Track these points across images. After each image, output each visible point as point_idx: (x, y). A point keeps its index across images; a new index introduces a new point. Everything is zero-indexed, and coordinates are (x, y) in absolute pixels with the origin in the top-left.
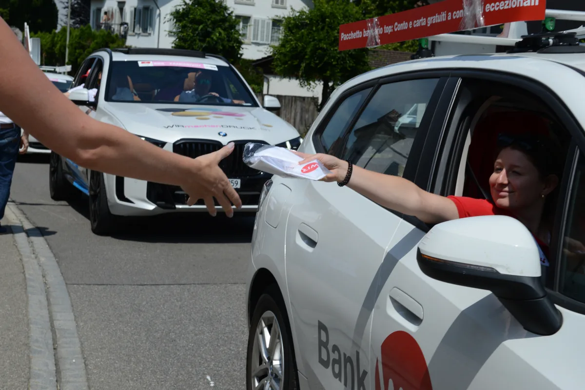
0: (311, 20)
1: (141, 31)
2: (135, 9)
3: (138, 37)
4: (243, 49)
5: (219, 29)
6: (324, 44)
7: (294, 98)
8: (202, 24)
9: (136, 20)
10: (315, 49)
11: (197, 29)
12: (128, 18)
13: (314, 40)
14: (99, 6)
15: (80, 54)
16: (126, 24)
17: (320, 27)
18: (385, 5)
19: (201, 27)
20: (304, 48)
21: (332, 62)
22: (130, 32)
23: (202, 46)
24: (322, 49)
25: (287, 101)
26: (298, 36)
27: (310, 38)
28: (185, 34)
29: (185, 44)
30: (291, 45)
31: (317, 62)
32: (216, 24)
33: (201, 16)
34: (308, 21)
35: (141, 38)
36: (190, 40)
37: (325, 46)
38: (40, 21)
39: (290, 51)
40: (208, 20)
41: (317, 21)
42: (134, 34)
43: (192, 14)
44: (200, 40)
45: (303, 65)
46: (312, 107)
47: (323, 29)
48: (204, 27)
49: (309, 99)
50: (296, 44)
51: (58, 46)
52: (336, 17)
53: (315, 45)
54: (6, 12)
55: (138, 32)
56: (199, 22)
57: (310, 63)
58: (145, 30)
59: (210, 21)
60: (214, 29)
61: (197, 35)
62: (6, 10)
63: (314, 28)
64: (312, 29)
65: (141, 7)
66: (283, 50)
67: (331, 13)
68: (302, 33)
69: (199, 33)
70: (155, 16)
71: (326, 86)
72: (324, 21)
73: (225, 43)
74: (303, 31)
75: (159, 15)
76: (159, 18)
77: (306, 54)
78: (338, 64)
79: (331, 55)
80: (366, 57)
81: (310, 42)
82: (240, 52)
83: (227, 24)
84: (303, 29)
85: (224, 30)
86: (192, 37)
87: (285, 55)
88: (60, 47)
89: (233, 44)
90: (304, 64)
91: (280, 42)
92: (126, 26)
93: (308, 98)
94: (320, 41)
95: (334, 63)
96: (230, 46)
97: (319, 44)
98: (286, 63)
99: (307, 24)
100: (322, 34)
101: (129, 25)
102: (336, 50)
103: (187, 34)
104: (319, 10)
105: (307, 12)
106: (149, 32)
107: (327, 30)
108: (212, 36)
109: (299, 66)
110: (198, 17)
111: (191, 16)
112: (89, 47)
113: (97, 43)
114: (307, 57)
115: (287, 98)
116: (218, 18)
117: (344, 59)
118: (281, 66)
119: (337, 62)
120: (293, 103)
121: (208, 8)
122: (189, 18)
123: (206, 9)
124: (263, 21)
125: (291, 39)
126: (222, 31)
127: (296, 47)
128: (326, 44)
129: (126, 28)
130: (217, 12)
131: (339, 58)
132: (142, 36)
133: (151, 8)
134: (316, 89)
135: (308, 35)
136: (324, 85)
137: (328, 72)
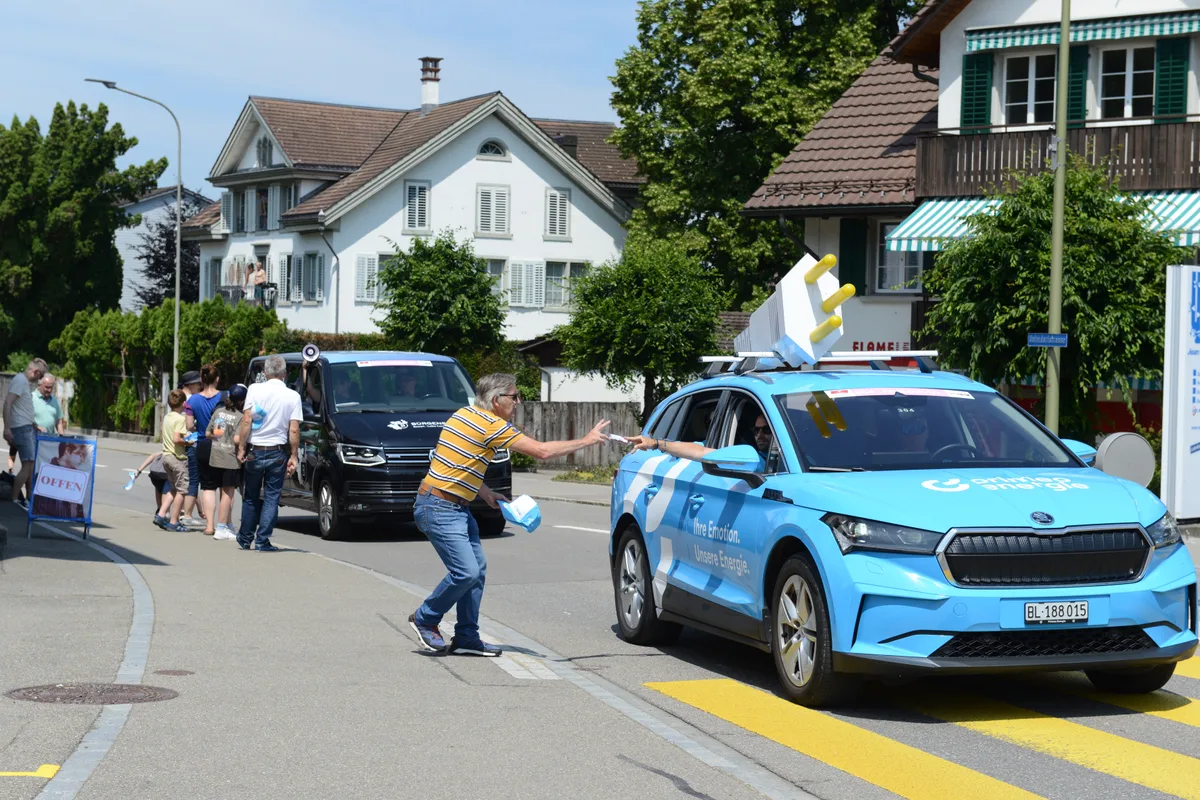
0: (619, 281)
1: (302, 298)
2: (289, 258)
3: (297, 309)
4: (505, 326)
5: (463, 295)
6: (643, 319)
7: (596, 407)
8: (433, 289)
9: (291, 278)
10: (628, 328)
11: (425, 300)
12: (276, 275)
13: (627, 313)
14: (216, 254)
15: (205, 348)
16: (273, 285)
17: (634, 292)
18: (752, 228)
19: (432, 294)
20: (611, 328)
21: (657, 347)
22: (281, 301)
23: (435, 327)
24: (639, 326)
25: (585, 412)
26: (600, 307)
27: (620, 310)
28: (405, 308)
29: (406, 324)
30: (590, 322)
31: (633, 347)
32: (457, 289)
33: (431, 276)
34: (614, 284)
35: (302, 310)
36: (414, 317)
37: (644, 322)
38: (89, 284)
39: (588, 333)
40: (444, 282)
41: (629, 284)
42: (289, 303)
43: (415, 274)
44: (431, 317)
45: (611, 354)
46: (630, 420)
47: (639, 295)
48: (438, 293)
49: (624, 406)
50: (597, 320)
51: (158, 335)
52: (659, 275)
53: (629, 320)
54: (25, 273)
55: (297, 300)
56: (428, 287)
57: (621, 351)
58: (310, 295)
59: (447, 284)
60: (454, 298)
61: (426, 308)
62: (25, 269)
63: (625, 295)
64: (622, 297)
65: (301, 253)
66: (578, 332)
67: (650, 270)
68: (606, 303)
69: (429, 305)
70: (329, 269)
71: (649, 384)
72: (639, 282)
73: (474, 319)
74: (607, 299)
75: (337, 267)
76: (336, 273)
77: (614, 337)
78: (666, 349)
79: (655, 335)
80: (712, 335)
81: (620, 317)
82: (501, 333)
83: (475, 287)
84: (607, 296)
85: (470, 298)
86: (417, 313)
87: (580, 338)
88: (163, 337)
89: (487, 320)
90: (613, 353)
91: (573, 318)
92: (273, 289)
93: (622, 404)
94: (636, 314)
95: (660, 348)
96: (483, 325)
97: (634, 319)
98: (583, 351)
99: (613, 288)
100: (639, 304)
101: (279, 287)
102: (663, 327)
103: (408, 307)
104: (630, 265)
105: (613, 269)
106: (318, 298)
107: (646, 296)
108: (451, 309)
109: (604, 356)
110: (425, 279)
111: (415, 277)
112: (222, 335)
113: (238, 328)
114: (616, 340)
115: (585, 406)
116: (461, 277)
117: (675, 341)
118: (575, 357)
119: (665, 345)
120: (596, 415)
121: (443, 262)
122: (410, 281)
123: (438, 263)
124: (529, 266)
125: (589, 314)
126: (466, 299)
127: (599, 326)
128: (646, 318)
129: (272, 292)
130: (457, 267)
131: (668, 340)
132: (305, 306)
133: (319, 255)
134: (635, 390)
135: (616, 305)
136: (646, 382)
137: (652, 362)
